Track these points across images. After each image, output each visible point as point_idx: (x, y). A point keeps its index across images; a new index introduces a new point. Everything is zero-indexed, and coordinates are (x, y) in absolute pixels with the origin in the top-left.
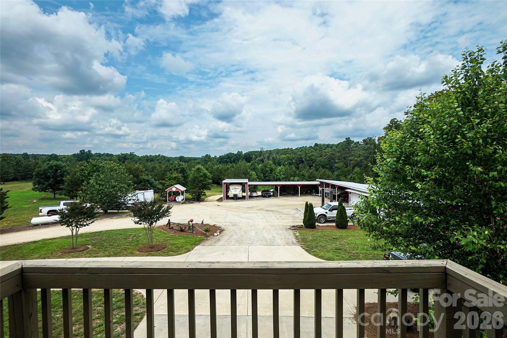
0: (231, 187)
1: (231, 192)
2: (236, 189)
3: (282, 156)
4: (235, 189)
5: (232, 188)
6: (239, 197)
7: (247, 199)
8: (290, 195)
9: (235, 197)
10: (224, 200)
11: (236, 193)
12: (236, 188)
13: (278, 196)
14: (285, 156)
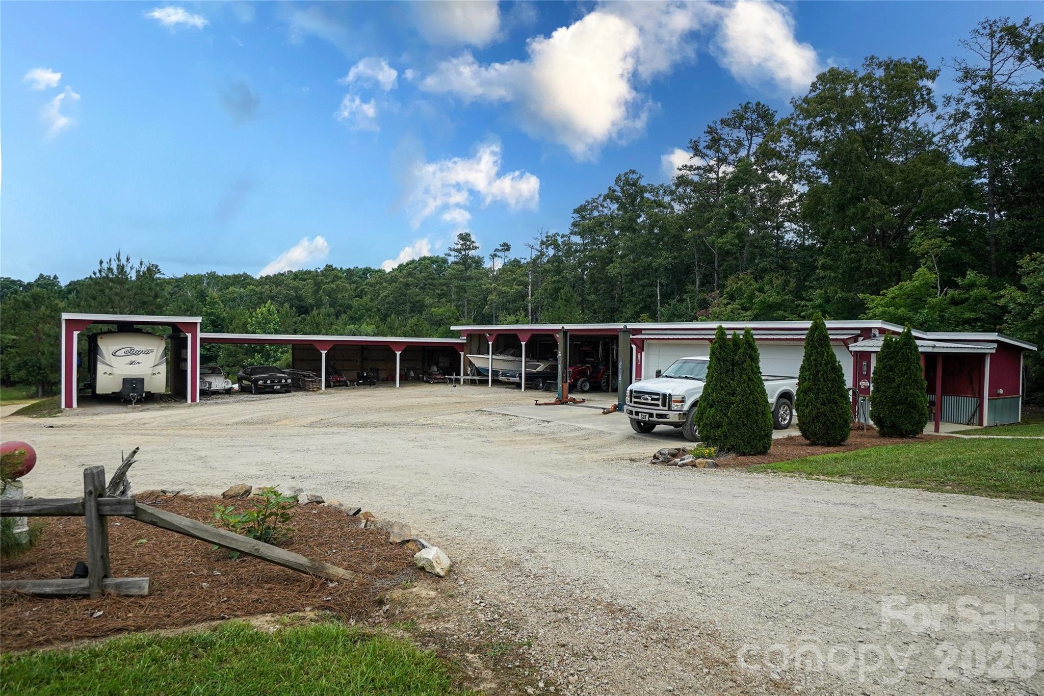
0: (107, 347)
1: (107, 369)
2: (138, 353)
3: (231, 289)
4: (132, 352)
5: (114, 348)
6: (148, 393)
7: (194, 400)
8: (358, 384)
9: (134, 390)
10: (69, 404)
11: (133, 372)
12: (137, 348)
13: (320, 388)
14: (242, 290)
